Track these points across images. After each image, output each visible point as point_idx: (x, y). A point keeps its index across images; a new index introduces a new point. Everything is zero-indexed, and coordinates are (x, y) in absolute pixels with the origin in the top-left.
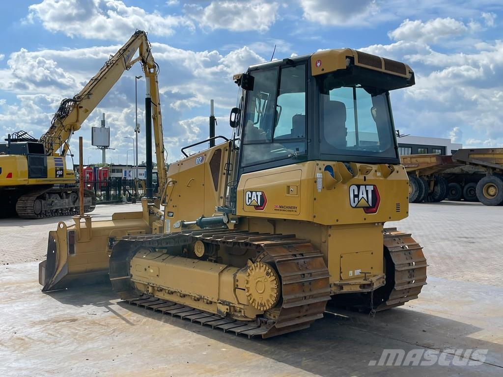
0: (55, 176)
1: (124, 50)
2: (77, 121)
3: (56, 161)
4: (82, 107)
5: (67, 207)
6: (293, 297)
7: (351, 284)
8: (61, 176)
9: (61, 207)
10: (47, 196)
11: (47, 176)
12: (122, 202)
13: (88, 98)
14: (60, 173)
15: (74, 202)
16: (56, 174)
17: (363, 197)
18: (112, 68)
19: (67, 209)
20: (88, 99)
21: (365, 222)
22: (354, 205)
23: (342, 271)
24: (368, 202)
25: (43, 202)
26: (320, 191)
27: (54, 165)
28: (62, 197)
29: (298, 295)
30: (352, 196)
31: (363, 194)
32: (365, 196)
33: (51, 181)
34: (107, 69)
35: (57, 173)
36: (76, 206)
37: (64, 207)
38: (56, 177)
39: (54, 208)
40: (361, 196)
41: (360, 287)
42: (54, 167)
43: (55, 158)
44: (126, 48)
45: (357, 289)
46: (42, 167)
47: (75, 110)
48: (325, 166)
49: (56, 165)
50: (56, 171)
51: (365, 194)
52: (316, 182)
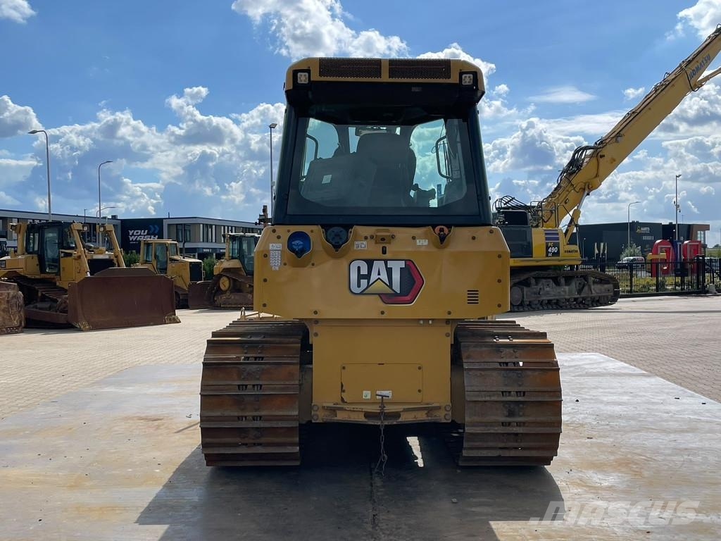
0: (545, 255)
1: (690, 62)
2: (597, 176)
3: (546, 234)
4: (604, 156)
5: (567, 297)
6: (218, 414)
7: (346, 410)
8: (557, 254)
9: (557, 297)
10: (533, 281)
11: (532, 254)
12: (708, 292)
13: (617, 141)
14: (555, 250)
15: (580, 291)
16: (547, 253)
17: (379, 278)
18: (664, 92)
19: (568, 300)
20: (616, 144)
21: (383, 317)
22: (358, 290)
23: (344, 388)
24: (390, 286)
25: (525, 289)
26: (277, 268)
27: (544, 238)
28: (557, 283)
29: (227, 413)
30: (354, 276)
31: (379, 274)
32: (384, 276)
33: (537, 261)
34: (654, 95)
35: (550, 250)
36: (582, 296)
37: (562, 297)
38: (547, 256)
39: (545, 298)
40: (374, 276)
41: (365, 416)
42: (544, 242)
43: (545, 230)
44: (693, 59)
45: (361, 418)
46: (525, 243)
47: (594, 160)
48: (290, 234)
49: (547, 239)
50: (547, 248)
51: (386, 275)
52: (266, 256)
